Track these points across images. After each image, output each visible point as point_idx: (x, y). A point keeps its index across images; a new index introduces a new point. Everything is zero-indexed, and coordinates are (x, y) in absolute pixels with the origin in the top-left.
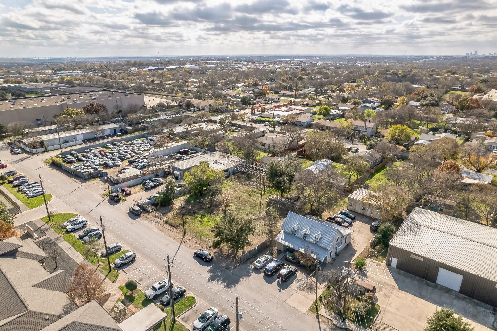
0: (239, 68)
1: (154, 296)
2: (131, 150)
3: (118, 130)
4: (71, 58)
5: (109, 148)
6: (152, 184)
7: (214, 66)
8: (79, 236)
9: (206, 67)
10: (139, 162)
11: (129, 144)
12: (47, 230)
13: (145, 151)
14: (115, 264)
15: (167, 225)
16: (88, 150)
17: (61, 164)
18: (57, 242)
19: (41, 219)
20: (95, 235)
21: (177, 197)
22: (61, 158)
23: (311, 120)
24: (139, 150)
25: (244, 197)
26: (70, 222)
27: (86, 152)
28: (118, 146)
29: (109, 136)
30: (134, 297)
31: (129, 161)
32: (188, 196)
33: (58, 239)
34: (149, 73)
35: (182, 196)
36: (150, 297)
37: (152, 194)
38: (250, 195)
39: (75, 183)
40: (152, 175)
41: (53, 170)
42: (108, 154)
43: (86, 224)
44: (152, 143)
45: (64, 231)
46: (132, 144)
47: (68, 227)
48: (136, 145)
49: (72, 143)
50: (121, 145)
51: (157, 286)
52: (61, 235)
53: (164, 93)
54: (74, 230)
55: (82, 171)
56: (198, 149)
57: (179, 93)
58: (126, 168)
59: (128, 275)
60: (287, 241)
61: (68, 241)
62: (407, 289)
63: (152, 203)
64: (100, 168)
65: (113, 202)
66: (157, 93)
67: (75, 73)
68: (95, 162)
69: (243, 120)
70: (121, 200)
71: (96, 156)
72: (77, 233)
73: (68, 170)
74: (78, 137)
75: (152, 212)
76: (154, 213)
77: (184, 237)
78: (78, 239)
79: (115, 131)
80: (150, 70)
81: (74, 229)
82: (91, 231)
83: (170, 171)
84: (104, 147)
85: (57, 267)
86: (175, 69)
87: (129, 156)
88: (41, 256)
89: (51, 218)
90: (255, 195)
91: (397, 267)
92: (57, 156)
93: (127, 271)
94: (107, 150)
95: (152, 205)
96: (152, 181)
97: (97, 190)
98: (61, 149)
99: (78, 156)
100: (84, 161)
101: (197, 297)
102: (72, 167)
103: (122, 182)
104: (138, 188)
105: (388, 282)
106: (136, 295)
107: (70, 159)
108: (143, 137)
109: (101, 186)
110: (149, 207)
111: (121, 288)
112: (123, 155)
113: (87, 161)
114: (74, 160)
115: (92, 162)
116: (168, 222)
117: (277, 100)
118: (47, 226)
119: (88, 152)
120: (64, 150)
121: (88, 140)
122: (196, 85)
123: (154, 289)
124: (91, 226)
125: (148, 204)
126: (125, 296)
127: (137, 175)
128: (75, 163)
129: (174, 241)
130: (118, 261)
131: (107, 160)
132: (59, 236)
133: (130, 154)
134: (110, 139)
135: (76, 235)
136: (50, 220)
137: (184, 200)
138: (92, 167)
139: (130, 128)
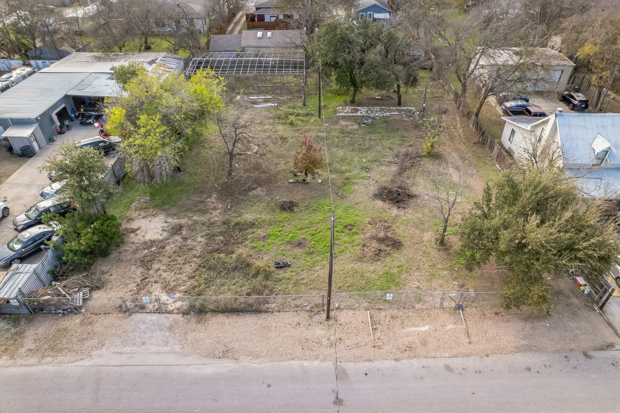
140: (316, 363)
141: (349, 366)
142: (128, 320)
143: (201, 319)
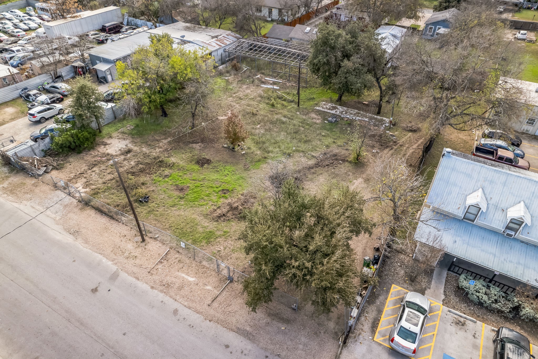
13: (28, 30)
15: (89, 210)
24: (17, 28)
25: (262, 113)
56: (139, 21)
83: (86, 64)
96: (46, 91)
108: (26, 5)
110: (34, 163)
125: (32, 151)
140: (110, 263)
141: (123, 275)
142: (53, 192)
143: (83, 208)
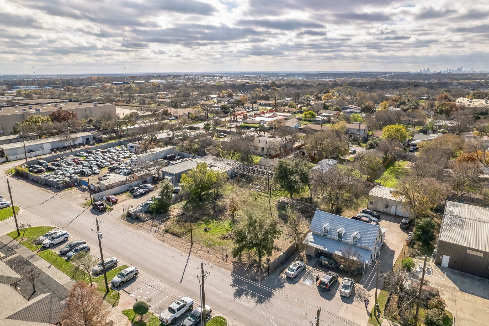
0: (208, 83)
1: (173, 320)
2: (109, 158)
3: (90, 139)
4: (27, 76)
5: (83, 156)
6: (141, 190)
7: (182, 81)
8: (61, 252)
9: (174, 81)
10: (121, 169)
11: (106, 152)
12: (17, 247)
13: (125, 158)
14: (112, 283)
15: (168, 234)
16: (59, 159)
17: (28, 174)
18: (31, 261)
19: (8, 235)
20: (82, 249)
21: (174, 203)
22: (27, 167)
23: (298, 125)
24: (119, 156)
25: (250, 201)
26: (46, 236)
27: (57, 161)
28: (93, 154)
29: (81, 145)
30: (145, 323)
31: (109, 168)
32: (185, 202)
33: (32, 257)
34: (115, 87)
35: (178, 202)
36: (167, 321)
37: (143, 202)
38: (256, 199)
39: (48, 193)
40: (140, 182)
41: (18, 181)
42: (83, 162)
43: (67, 237)
44: (132, 150)
45: (40, 247)
46: (109, 151)
47: (45, 242)
48: (114, 152)
49: (38, 153)
50: (97, 152)
51: (175, 306)
52: (36, 252)
53: (135, 105)
54: (52, 246)
55: (55, 180)
56: (185, 154)
57: (151, 104)
58: (107, 175)
59: (131, 295)
60: (318, 244)
61: (46, 259)
62: (471, 291)
63: (145, 210)
64: (76, 177)
65: (97, 212)
66: (127, 104)
67: (33, 87)
68: (69, 170)
69: (226, 127)
70: (107, 210)
71: (69, 164)
72: (57, 248)
73: (36, 180)
74: (45, 146)
75: (147, 220)
76: (150, 222)
77: (191, 247)
78: (59, 255)
79: (87, 139)
80: (117, 84)
81: (53, 243)
82: (75, 246)
83: (159, 176)
84: (77, 155)
85: (34, 292)
86: (143, 83)
87: (109, 163)
88: (14, 278)
89: (21, 233)
90: (261, 198)
91: (450, 266)
92: (22, 165)
93: (130, 291)
94: (81, 159)
95: (146, 212)
96: (141, 188)
97: (75, 200)
98: (26, 158)
99: (47, 165)
100: (56, 170)
101: (227, 317)
102: (42, 176)
103: (104, 190)
104: (124, 196)
105: (447, 284)
106: (147, 320)
107: (38, 168)
108: (120, 144)
109: (80, 196)
110: (143, 215)
111: (126, 313)
112: (101, 162)
113: (60, 169)
114: (43, 169)
115: (66, 170)
116: (169, 231)
117: (257, 109)
118: (16, 242)
119: (59, 160)
120: (29, 160)
121: (58, 149)
122: (168, 96)
123: (172, 310)
124: (73, 239)
125: (141, 211)
126: (132, 322)
127: (123, 181)
128: (44, 172)
129: (181, 251)
130: (117, 279)
131: (83, 168)
132: (34, 253)
133: (109, 161)
134: (83, 147)
135: (57, 251)
136: (19, 235)
137: (181, 206)
138: (66, 176)
139: (105, 136)
